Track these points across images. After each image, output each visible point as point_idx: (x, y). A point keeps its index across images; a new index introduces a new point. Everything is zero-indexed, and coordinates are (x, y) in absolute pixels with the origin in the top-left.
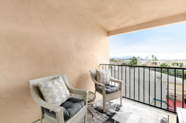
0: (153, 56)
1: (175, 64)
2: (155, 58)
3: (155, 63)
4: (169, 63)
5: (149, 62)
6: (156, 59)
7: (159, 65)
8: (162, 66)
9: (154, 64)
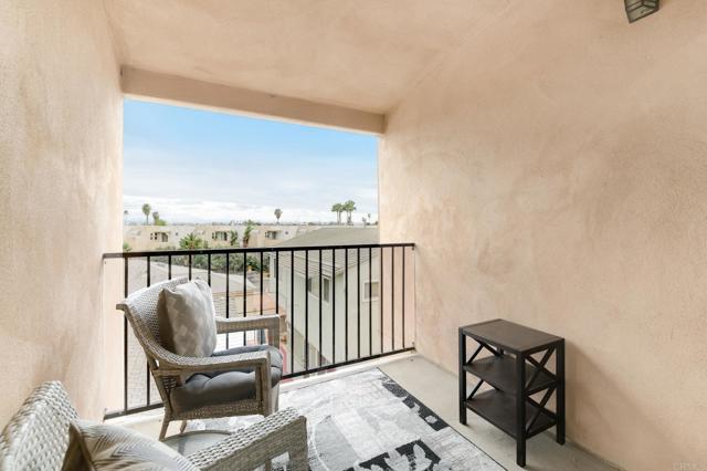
0: (146, 209)
1: (219, 237)
2: (156, 216)
3: (164, 234)
4: (204, 233)
5: (139, 234)
6: (157, 221)
7: (174, 243)
8: (187, 244)
9: (160, 237)
